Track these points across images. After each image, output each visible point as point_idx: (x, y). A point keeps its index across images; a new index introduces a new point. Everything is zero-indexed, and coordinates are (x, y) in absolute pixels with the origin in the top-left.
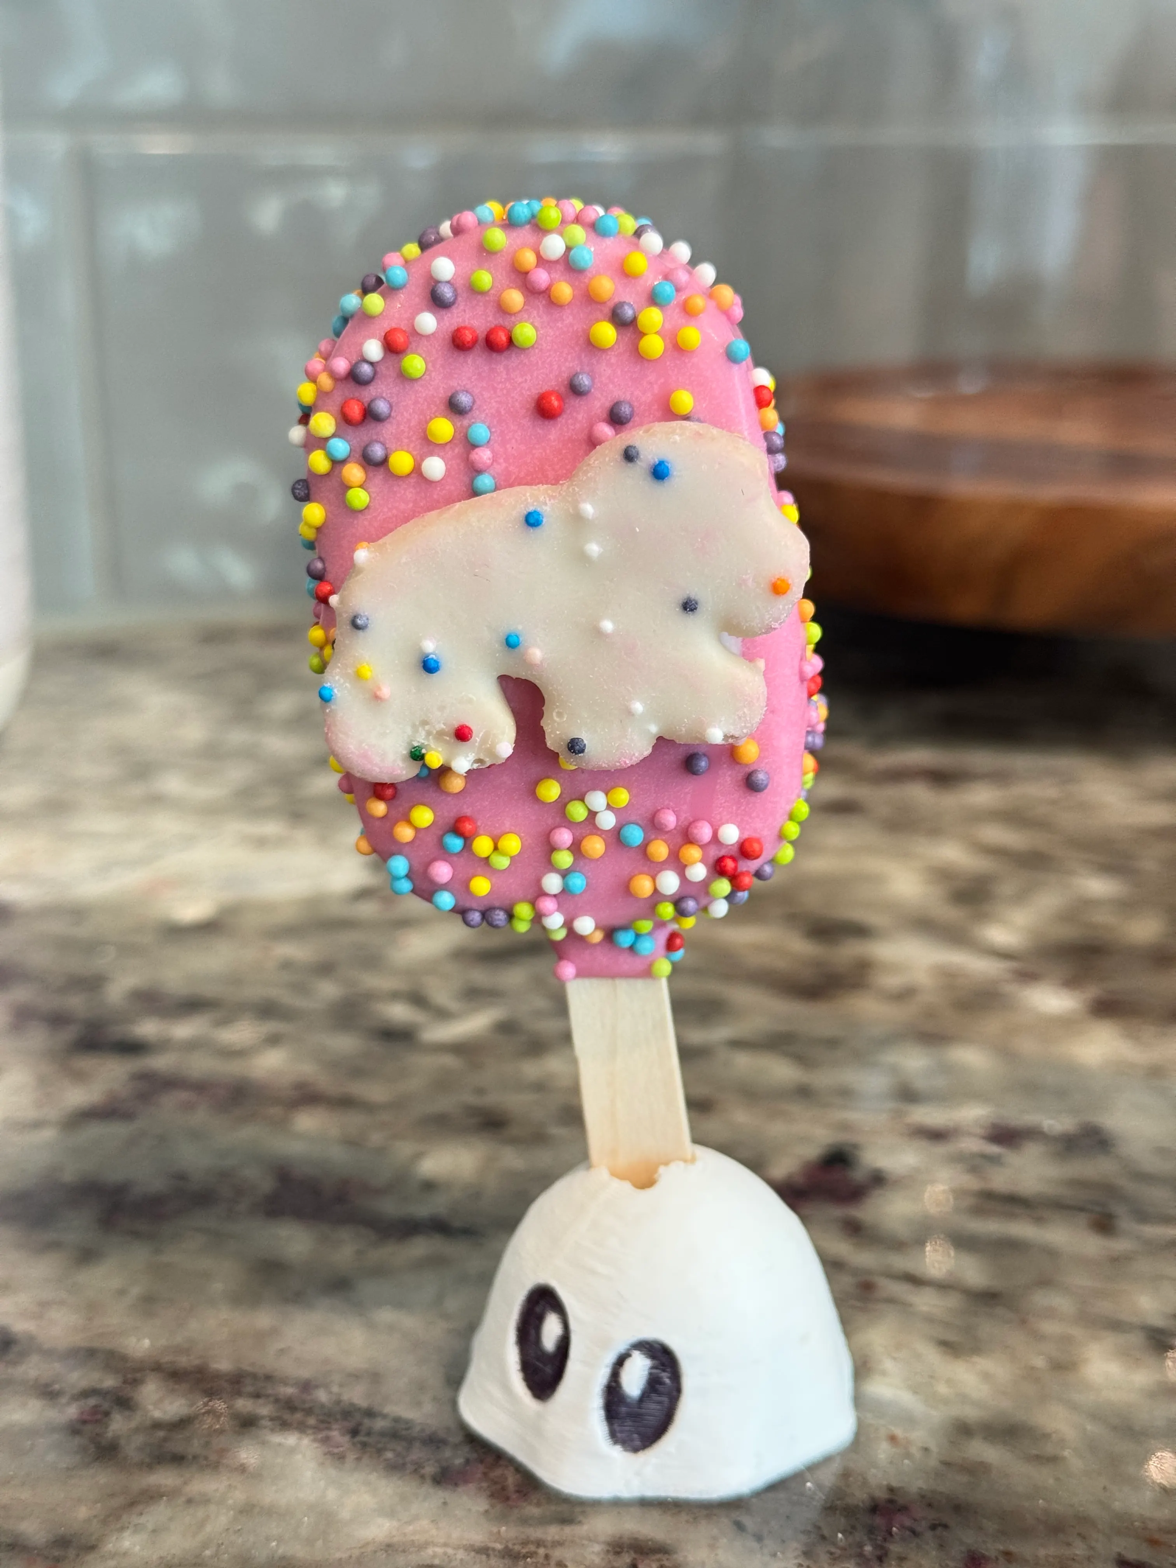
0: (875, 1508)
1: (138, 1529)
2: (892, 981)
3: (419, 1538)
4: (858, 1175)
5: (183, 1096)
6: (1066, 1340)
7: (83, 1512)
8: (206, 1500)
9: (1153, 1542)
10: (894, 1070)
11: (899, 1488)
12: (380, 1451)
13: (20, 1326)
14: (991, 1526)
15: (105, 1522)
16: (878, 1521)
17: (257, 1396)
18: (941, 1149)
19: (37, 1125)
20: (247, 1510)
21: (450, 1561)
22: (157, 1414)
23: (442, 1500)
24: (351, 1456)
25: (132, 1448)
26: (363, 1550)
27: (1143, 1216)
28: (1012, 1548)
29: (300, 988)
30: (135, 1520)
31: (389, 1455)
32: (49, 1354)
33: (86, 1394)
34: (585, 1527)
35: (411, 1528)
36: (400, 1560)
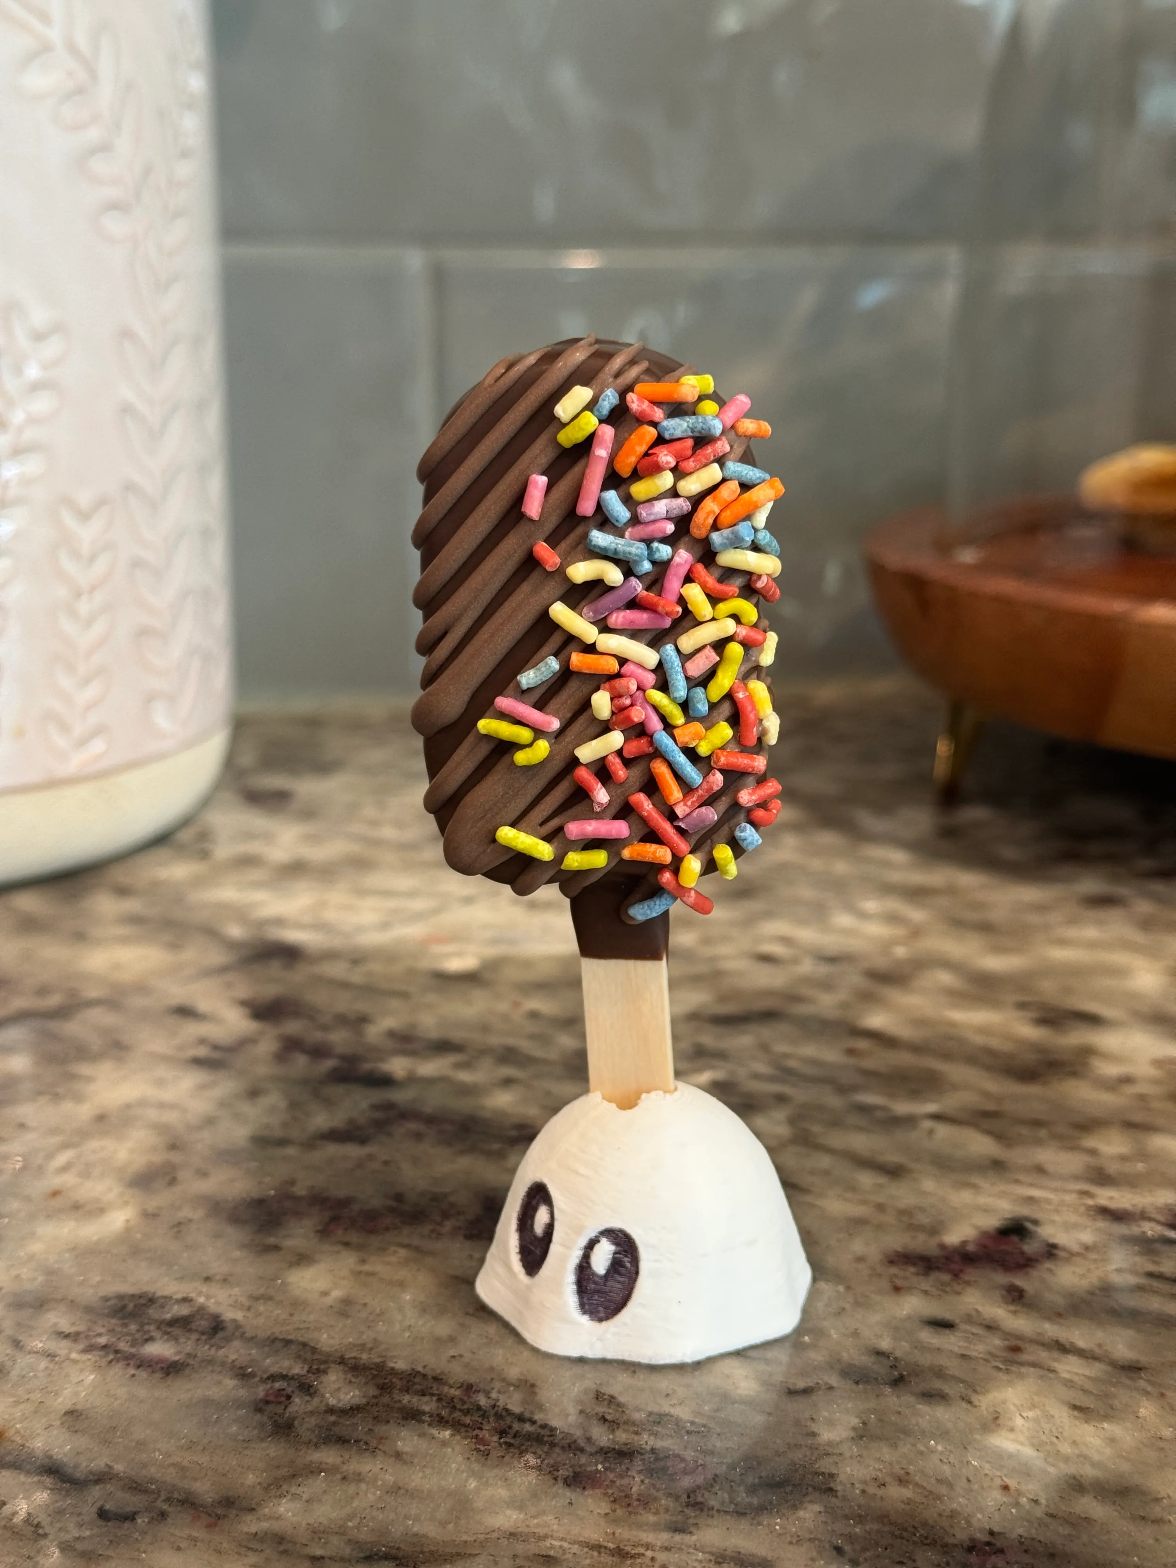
0: (972, 1547)
1: (295, 1497)
2: (1111, 1071)
3: (541, 1531)
4: (1030, 1248)
5: (414, 1127)
7: (251, 1479)
8: (359, 1478)
10: (1092, 1154)
11: (1000, 1533)
12: (522, 1453)
13: (229, 1314)
15: (267, 1489)
16: (974, 1559)
17: (424, 1393)
18: (1117, 1229)
19: (283, 1143)
20: (394, 1491)
21: (564, 1554)
22: (332, 1401)
23: (569, 1500)
24: (496, 1454)
25: (305, 1428)
26: (489, 1536)
29: (542, 1039)
30: (293, 1489)
31: (531, 1457)
32: (250, 1340)
33: (274, 1378)
34: (694, 1538)
35: (535, 1521)
36: (520, 1548)
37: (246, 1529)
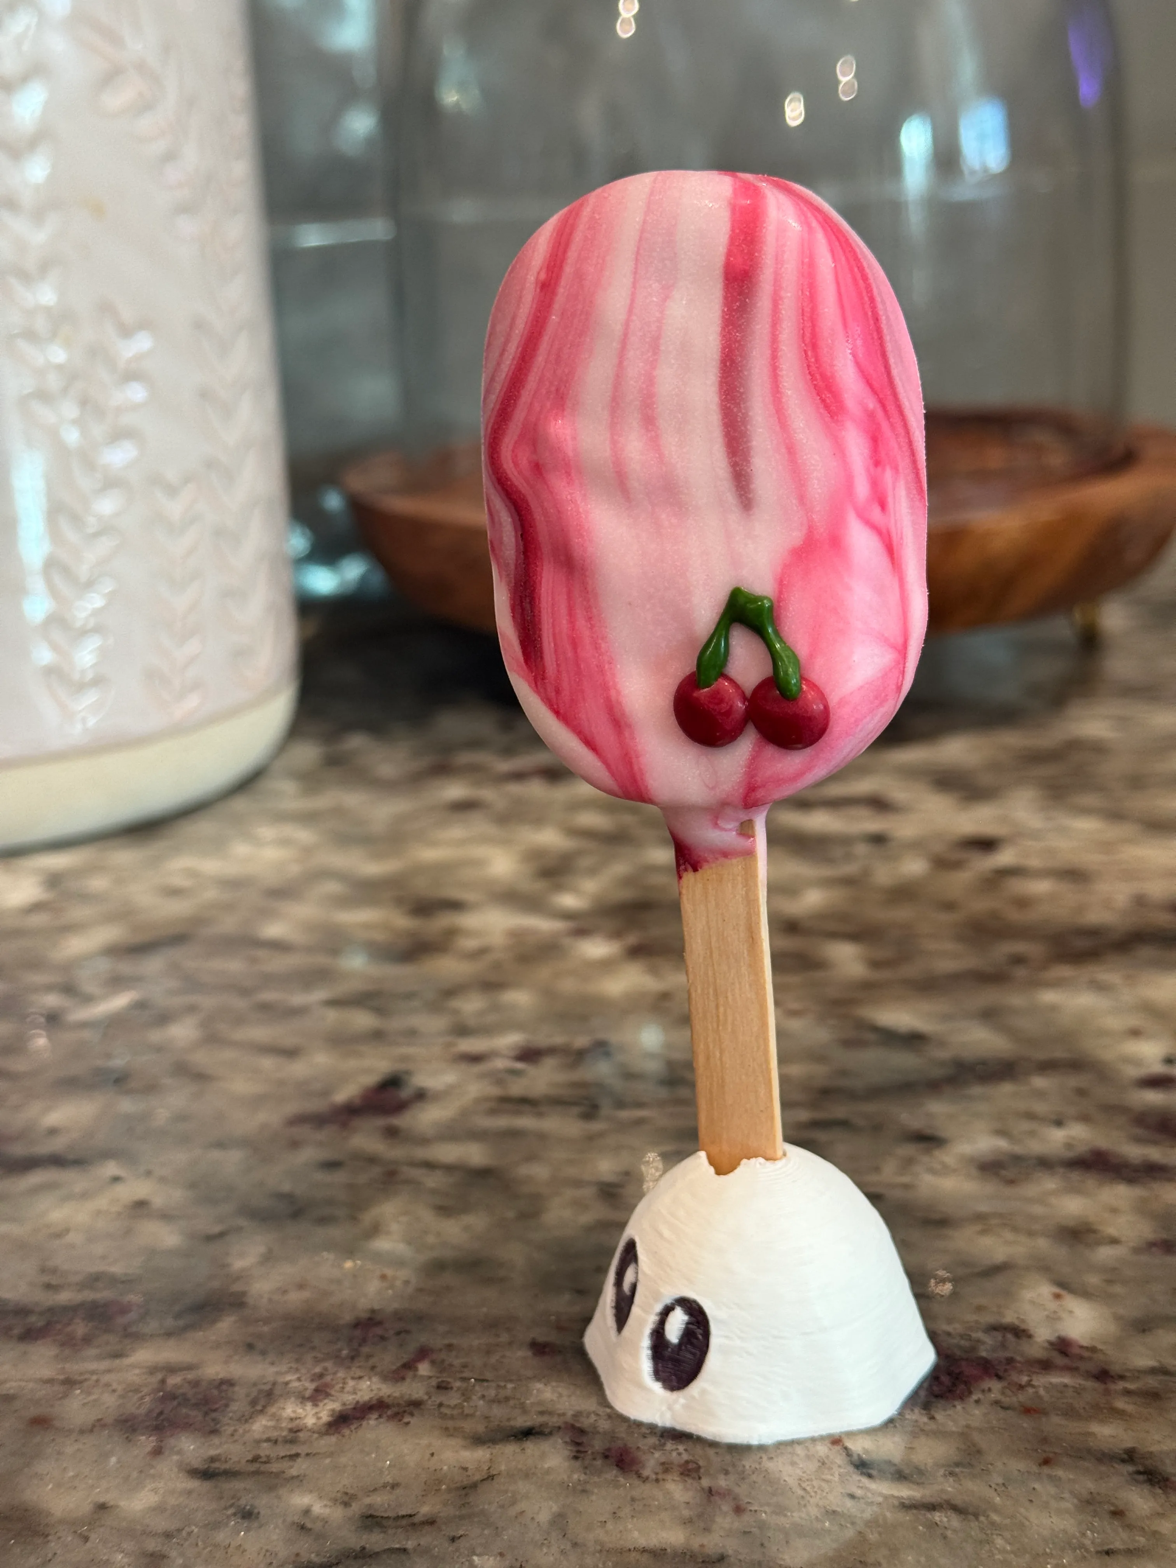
0: (357, 1324)
2: (470, 944)
4: (405, 1094)
6: (538, 1197)
10: (456, 1012)
11: (379, 1310)
14: (442, 1328)
16: (358, 1333)
18: (476, 1069)
21: (23, 1390)
23: (21, 1351)
27: (620, 1104)
28: (454, 1341)
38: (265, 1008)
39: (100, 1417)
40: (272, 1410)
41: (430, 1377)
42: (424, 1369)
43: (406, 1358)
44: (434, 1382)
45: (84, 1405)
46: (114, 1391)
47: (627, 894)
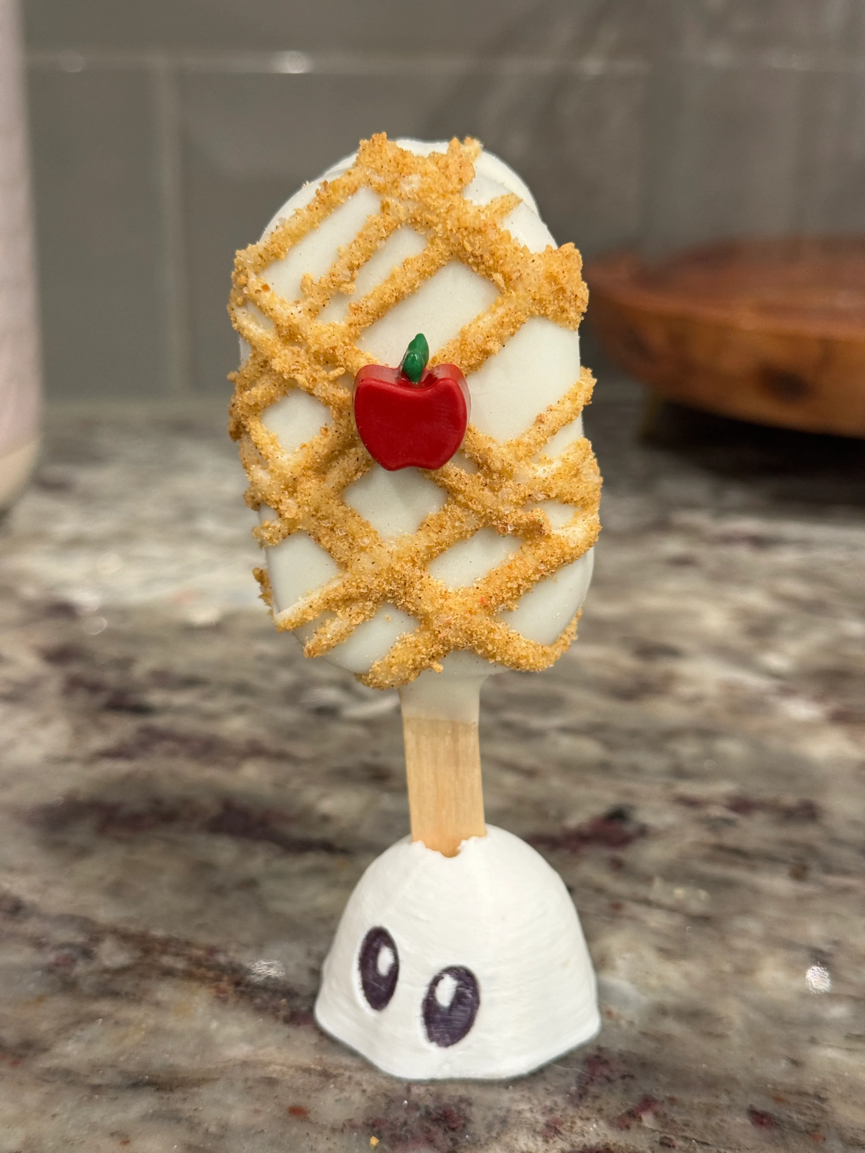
1: (79, 1039)
2: (686, 690)
3: (266, 1059)
4: (629, 828)
5: (170, 745)
6: (750, 953)
7: (44, 1026)
8: (128, 1023)
9: (778, 1100)
10: (674, 754)
11: (606, 1048)
12: (252, 998)
13: (29, 897)
14: (664, 1079)
15: (58, 1034)
16: (587, 1070)
17: (177, 955)
18: (693, 813)
19: (67, 760)
20: (156, 1032)
21: (283, 1076)
22: (108, 963)
23: (286, 1034)
24: (232, 1000)
25: (87, 985)
26: (226, 1064)
27: (828, 869)
28: (676, 1095)
29: (266, 674)
30: (78, 1033)
31: (258, 1001)
32: (43, 917)
33: (62, 946)
35: (262, 1051)
36: (250, 1073)
37: (41, 1065)
38: (508, 726)
39: (351, 1117)
40: (506, 1139)
41: (654, 1131)
42: (648, 1120)
43: (631, 1105)
44: (658, 1137)
45: (337, 1101)
46: (364, 1091)
47: (827, 661)
